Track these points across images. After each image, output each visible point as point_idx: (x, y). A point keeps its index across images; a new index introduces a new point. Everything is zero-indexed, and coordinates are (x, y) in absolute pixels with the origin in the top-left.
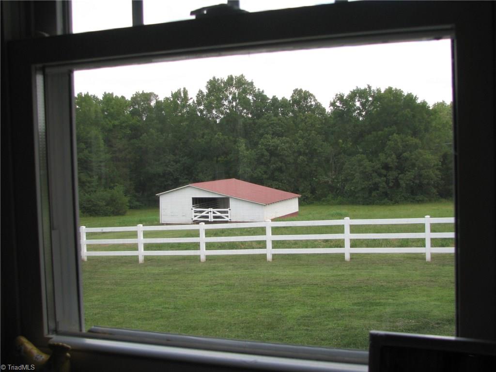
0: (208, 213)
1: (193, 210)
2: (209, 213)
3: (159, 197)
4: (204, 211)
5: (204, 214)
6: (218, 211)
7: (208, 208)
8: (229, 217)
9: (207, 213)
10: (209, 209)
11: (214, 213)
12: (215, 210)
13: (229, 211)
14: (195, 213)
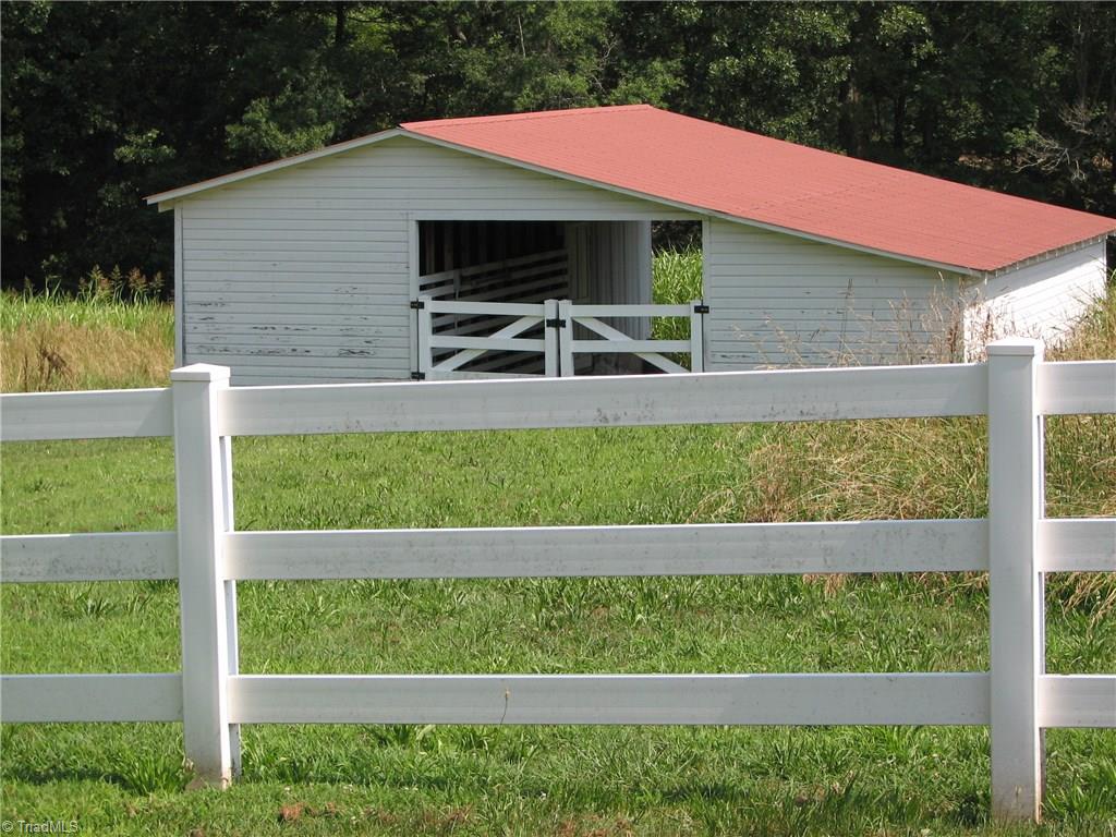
0: (536, 332)
1: (425, 315)
2: (550, 332)
3: (170, 216)
4: (508, 320)
5: (503, 340)
6: (611, 322)
7: (536, 296)
8: (696, 360)
9: (524, 335)
10: (550, 304)
11: (581, 332)
12: (586, 313)
13: (696, 319)
14: (437, 330)
